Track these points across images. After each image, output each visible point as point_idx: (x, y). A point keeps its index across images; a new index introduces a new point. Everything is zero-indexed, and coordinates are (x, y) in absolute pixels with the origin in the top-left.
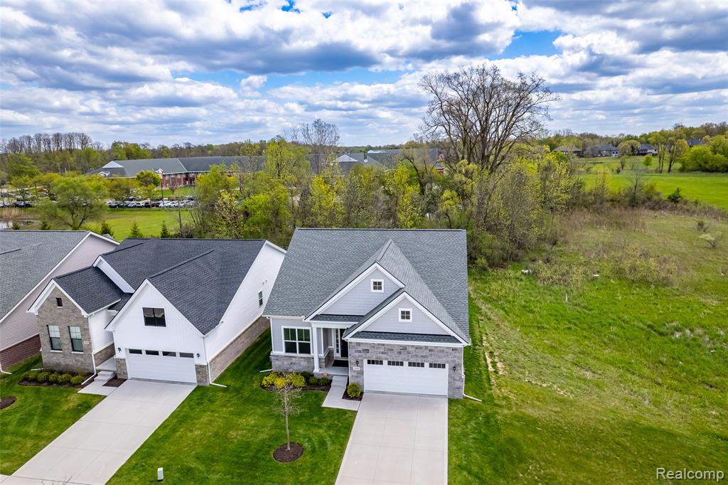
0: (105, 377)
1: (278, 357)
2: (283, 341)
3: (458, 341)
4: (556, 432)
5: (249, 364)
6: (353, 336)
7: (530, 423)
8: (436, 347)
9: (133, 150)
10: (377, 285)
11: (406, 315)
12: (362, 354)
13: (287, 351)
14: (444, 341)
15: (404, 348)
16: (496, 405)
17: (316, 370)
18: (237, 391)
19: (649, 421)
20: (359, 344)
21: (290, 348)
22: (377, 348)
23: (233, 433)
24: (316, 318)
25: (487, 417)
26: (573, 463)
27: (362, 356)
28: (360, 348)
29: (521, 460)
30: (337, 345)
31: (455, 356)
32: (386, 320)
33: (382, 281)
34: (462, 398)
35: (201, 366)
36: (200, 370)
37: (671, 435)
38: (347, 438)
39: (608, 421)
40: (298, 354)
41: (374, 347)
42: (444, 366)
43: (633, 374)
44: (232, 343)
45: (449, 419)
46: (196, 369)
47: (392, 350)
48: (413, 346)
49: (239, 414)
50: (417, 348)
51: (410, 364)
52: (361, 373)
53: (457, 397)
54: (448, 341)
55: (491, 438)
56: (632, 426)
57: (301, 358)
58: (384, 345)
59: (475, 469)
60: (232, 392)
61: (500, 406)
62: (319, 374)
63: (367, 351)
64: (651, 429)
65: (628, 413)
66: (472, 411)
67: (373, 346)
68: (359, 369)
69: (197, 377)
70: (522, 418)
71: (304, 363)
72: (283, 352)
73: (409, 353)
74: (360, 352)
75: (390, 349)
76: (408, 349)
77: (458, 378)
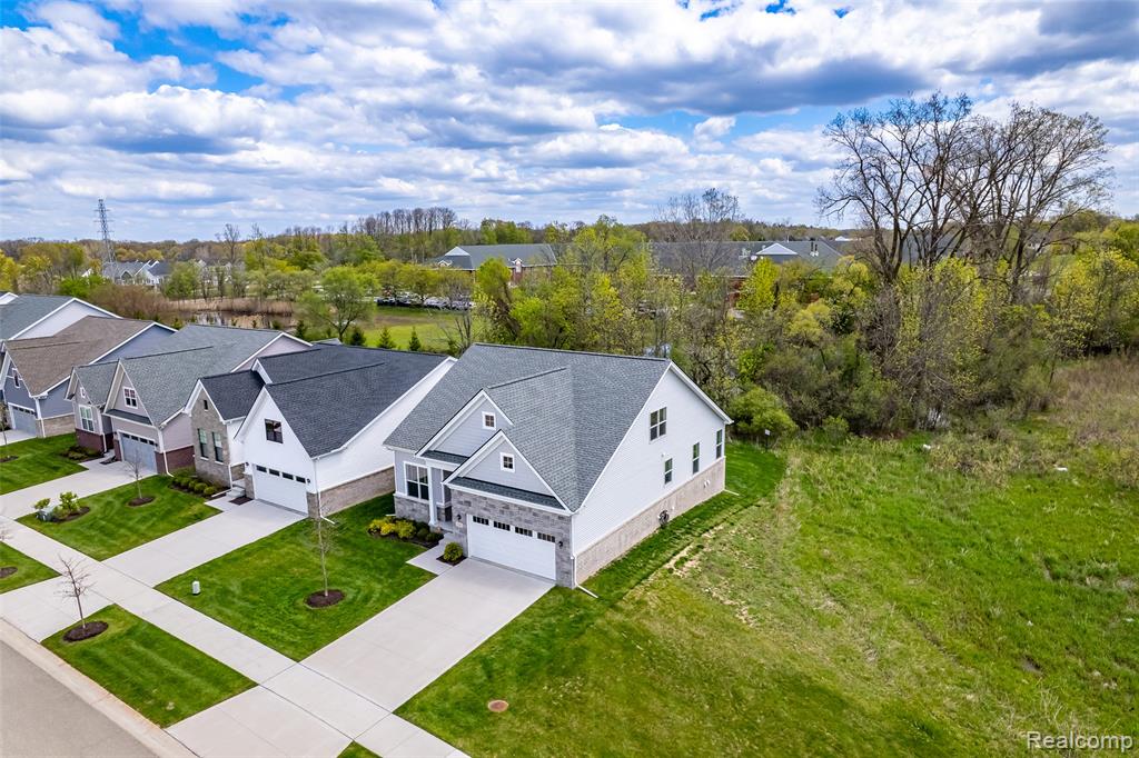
0: (234, 493)
1: (401, 500)
2: (406, 480)
3: (561, 507)
4: (661, 657)
7: (635, 638)
8: (540, 511)
9: (507, 231)
10: (490, 421)
11: (508, 463)
12: (464, 507)
13: (409, 493)
14: (546, 504)
15: (507, 506)
16: (614, 607)
17: (432, 522)
18: (343, 529)
20: (461, 493)
21: (412, 490)
22: (479, 501)
25: (583, 617)
26: (632, 695)
27: (466, 510)
28: (462, 500)
29: (566, 673)
31: (561, 528)
32: (489, 467)
33: (494, 415)
34: (573, 588)
35: (313, 495)
36: (312, 498)
37: (842, 704)
40: (418, 499)
41: (475, 500)
42: (552, 539)
44: (368, 477)
46: (308, 497)
48: (516, 505)
50: (521, 508)
51: (517, 530)
52: (464, 531)
53: (567, 586)
54: (551, 505)
55: (559, 640)
56: (792, 679)
57: (420, 504)
58: (485, 498)
60: (335, 530)
61: (618, 610)
62: (432, 527)
63: (469, 503)
66: (570, 606)
67: (476, 498)
68: (463, 526)
69: (308, 507)
71: (422, 511)
72: (405, 495)
73: (511, 513)
74: (461, 503)
75: (492, 505)
76: (513, 508)
77: (565, 559)
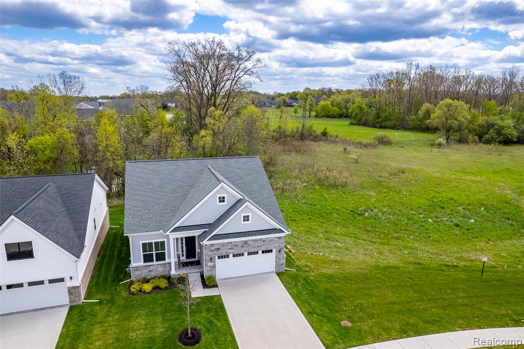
1: (137, 268)
2: (142, 254)
3: (283, 232)
4: (347, 279)
5: (106, 279)
6: (209, 240)
7: (330, 278)
8: (267, 238)
10: (222, 200)
11: (246, 218)
12: (215, 252)
13: (145, 261)
14: (274, 233)
15: (246, 242)
16: (304, 271)
17: (173, 272)
18: (112, 301)
19: (383, 263)
20: (212, 245)
21: (148, 258)
22: (227, 246)
23: (133, 335)
24: (175, 230)
25: (305, 279)
26: (366, 295)
27: (215, 254)
28: (213, 248)
29: (340, 300)
30: (182, 251)
31: (279, 243)
32: (233, 224)
33: (225, 195)
34: (284, 271)
35: (74, 288)
36: (72, 291)
37: (397, 268)
38: (225, 314)
39: (366, 268)
40: (155, 263)
42: (271, 251)
43: (359, 239)
45: (284, 285)
46: (69, 291)
47: (237, 245)
48: (252, 240)
49: (128, 319)
50: (255, 241)
51: (249, 254)
52: (214, 267)
53: (281, 270)
54: (277, 233)
55: (315, 291)
56: (377, 267)
57: (158, 265)
58: (231, 242)
59: (320, 312)
60: (107, 304)
61: (308, 271)
62: (175, 275)
63: (219, 249)
64: (386, 267)
65: (372, 261)
66: (295, 278)
67: (223, 245)
68: (212, 264)
69: (70, 298)
70: (324, 276)
71: (161, 269)
72: (142, 263)
73: (249, 245)
74: (213, 251)
75: (236, 245)
76: (249, 243)
77: (281, 258)
